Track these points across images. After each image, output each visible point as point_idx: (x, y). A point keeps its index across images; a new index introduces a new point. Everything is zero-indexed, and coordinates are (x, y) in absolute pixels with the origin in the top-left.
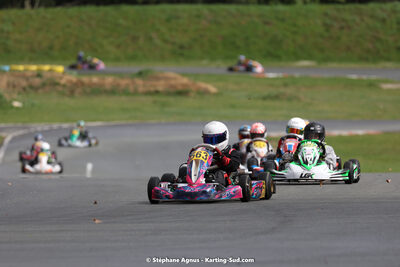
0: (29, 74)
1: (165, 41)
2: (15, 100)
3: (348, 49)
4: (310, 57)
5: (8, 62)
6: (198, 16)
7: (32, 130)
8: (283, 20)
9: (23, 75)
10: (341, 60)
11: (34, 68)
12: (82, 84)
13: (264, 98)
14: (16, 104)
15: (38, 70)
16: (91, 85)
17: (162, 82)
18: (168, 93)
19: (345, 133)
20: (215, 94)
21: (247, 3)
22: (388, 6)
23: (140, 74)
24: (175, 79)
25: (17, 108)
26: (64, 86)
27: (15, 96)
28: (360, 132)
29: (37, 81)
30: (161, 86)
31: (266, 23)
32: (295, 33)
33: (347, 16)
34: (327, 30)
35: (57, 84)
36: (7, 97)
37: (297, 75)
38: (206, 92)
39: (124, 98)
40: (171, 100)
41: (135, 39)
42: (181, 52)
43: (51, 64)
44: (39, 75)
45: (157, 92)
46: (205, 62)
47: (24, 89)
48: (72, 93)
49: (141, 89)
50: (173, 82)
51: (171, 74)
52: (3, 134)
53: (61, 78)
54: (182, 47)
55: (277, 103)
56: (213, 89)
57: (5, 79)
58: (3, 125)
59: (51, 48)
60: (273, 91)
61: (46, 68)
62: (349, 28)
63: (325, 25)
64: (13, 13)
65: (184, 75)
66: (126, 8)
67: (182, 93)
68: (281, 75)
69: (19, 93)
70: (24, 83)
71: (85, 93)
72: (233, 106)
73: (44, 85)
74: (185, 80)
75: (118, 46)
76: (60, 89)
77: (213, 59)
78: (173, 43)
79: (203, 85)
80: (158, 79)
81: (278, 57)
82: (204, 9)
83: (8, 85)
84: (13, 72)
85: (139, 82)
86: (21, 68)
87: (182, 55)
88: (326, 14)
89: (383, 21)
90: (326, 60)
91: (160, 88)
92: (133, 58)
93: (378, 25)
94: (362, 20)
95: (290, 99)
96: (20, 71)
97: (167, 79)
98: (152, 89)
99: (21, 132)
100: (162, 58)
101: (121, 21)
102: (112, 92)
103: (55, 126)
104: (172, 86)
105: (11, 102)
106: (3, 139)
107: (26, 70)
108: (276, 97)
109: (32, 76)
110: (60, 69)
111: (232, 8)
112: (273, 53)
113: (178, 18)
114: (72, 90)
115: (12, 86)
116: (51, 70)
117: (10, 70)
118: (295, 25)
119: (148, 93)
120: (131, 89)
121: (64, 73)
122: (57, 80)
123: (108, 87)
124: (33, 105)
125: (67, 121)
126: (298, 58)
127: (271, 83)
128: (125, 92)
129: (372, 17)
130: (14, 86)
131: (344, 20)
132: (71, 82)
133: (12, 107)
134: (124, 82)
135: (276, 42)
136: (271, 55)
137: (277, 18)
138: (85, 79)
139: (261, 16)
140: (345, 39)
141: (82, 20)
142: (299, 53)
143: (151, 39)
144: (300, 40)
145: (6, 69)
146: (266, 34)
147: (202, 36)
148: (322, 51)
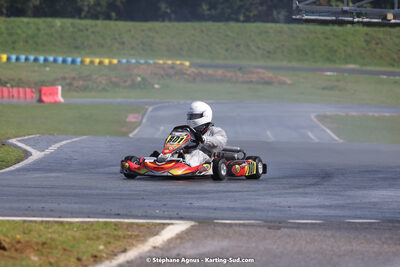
0: (166, 66)
1: (258, 48)
2: (158, 84)
3: (381, 57)
4: (355, 63)
5: (153, 58)
6: (280, 32)
8: (337, 37)
9: (162, 67)
10: (376, 65)
11: (170, 62)
12: (200, 74)
13: (324, 89)
14: (156, 86)
15: (173, 64)
16: (207, 75)
18: (258, 83)
19: (376, 115)
20: (290, 85)
23: (240, 69)
25: (157, 89)
26: (189, 75)
27: (156, 81)
28: (387, 114)
29: (172, 71)
30: (254, 77)
31: (327, 38)
33: (381, 36)
34: (367, 45)
35: (185, 74)
36: (150, 81)
37: (346, 75)
38: (284, 83)
39: (229, 85)
41: (238, 45)
42: (269, 54)
43: (181, 60)
44: (172, 67)
45: (251, 82)
47: (162, 76)
48: (194, 80)
50: (262, 76)
52: (147, 107)
53: (187, 70)
54: (269, 52)
55: (332, 93)
56: (289, 82)
57: (150, 69)
59: (181, 49)
60: (330, 84)
61: (178, 62)
62: (382, 44)
63: (366, 41)
64: (157, 25)
66: (232, 24)
67: (269, 83)
68: (336, 73)
69: (159, 79)
70: (162, 72)
71: (203, 81)
72: (302, 93)
73: (175, 74)
74: (270, 75)
75: (227, 50)
76: (186, 76)
78: (264, 49)
79: (283, 78)
80: (253, 73)
81: (334, 62)
82: (285, 27)
83: (152, 73)
85: (239, 74)
86: (161, 62)
87: (269, 57)
88: (367, 34)
90: (366, 64)
91: (254, 80)
94: (391, 38)
95: (341, 90)
96: (160, 64)
97: (258, 73)
98: (248, 80)
101: (229, 33)
102: (222, 80)
103: (182, 102)
104: (262, 78)
105: (153, 85)
106: (147, 109)
107: (164, 64)
108: (332, 88)
109: (168, 68)
110: (187, 64)
111: (304, 27)
112: (331, 56)
113: (267, 32)
114: (194, 78)
115: (154, 74)
116: (181, 64)
117: (155, 63)
118: (345, 40)
119: (245, 82)
120: (234, 79)
121: (190, 67)
122: (185, 71)
123: (218, 77)
124: (168, 86)
126: (347, 63)
127: (329, 78)
128: (230, 81)
130: (156, 74)
131: (379, 39)
132: (194, 72)
133: (153, 88)
135: (332, 51)
136: (329, 60)
137: (334, 35)
138: (203, 71)
139: (323, 33)
140: (379, 51)
141: (202, 31)
142: (348, 59)
143: (248, 46)
144: (349, 50)
145: (151, 62)
146: (326, 45)
147: (283, 45)
148: (364, 58)
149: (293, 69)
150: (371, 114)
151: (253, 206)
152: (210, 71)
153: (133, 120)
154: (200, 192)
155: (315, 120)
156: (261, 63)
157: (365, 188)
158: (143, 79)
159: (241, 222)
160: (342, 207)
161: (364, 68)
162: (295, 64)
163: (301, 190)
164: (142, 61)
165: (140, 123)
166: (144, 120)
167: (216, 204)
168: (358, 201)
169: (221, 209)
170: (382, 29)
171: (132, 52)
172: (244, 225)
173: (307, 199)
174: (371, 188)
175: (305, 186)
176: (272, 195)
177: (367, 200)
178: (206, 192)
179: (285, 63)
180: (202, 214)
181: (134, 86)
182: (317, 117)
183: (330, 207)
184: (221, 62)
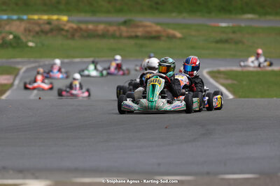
0: (41, 22)
2: (30, 41)
4: (253, 11)
5: (26, 13)
7: (42, 64)
9: (36, 23)
11: (45, 17)
12: (81, 29)
13: (217, 42)
14: (31, 44)
15: (48, 19)
16: (87, 30)
17: (141, 29)
18: (144, 38)
20: (180, 39)
23: (125, 22)
24: (150, 26)
25: (31, 47)
26: (67, 31)
27: (30, 38)
29: (47, 27)
30: (140, 32)
35: (62, 30)
36: (24, 39)
37: (243, 25)
38: (171, 37)
39: (112, 41)
40: (147, 42)
42: (157, 6)
43: (58, 14)
44: (49, 23)
45: (137, 37)
46: (174, 14)
47: (37, 33)
48: (73, 36)
49: (125, 34)
50: (149, 29)
51: (148, 23)
52: (19, 66)
53: (65, 25)
54: (157, 3)
55: (227, 46)
56: (178, 35)
57: (23, 25)
58: (19, 60)
59: (59, 3)
60: (224, 36)
61: (55, 17)
65: (158, 24)
67: (157, 37)
68: (231, 25)
69: (33, 37)
70: (37, 29)
71: (82, 37)
72: (193, 48)
73: (51, 30)
74: (158, 28)
75: (109, 2)
76: (64, 33)
77: (180, 12)
79: (171, 31)
80: (137, 26)
81: (230, 12)
83: (25, 30)
84: (29, 21)
85: (123, 28)
86: (36, 17)
87: (157, 9)
90: (266, 14)
91: (139, 34)
92: (120, 11)
95: (237, 43)
96: (34, 19)
97: (145, 26)
98: (133, 34)
99: (33, 65)
100: (142, 11)
102: (103, 36)
104: (148, 32)
105: (26, 43)
106: (19, 70)
107: (39, 19)
108: (226, 41)
109: (44, 24)
110: (65, 18)
112: (226, 8)
114: (73, 34)
115: (28, 31)
116: (58, 20)
117: (29, 19)
119: (130, 37)
120: (117, 33)
121: (68, 21)
122: (62, 27)
123: (100, 33)
124: (43, 45)
125: (68, 57)
126: (244, 12)
127: (223, 30)
128: (113, 36)
130: (30, 31)
132: (72, 28)
133: (28, 46)
134: (112, 29)
138: (83, 26)
145: (25, 17)
148: (263, 7)
152: (90, 26)
153: (5, 82)
155: (207, 76)
158: (15, 37)
164: (15, 17)
165: (12, 85)
166: (17, 82)
171: (4, 7)
181: (5, 45)
182: (210, 73)
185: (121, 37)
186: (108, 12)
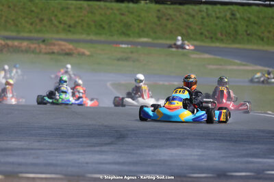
1: (60, 22)
3: (171, 32)
4: (148, 36)
6: (81, 8)
8: (132, 13)
10: (166, 39)
12: (8, 46)
13: (119, 60)
16: (12, 47)
17: (57, 47)
18: (59, 54)
19: (166, 83)
20: (88, 56)
21: (111, 2)
22: (197, 8)
23: (44, 41)
24: (65, 45)
30: (56, 49)
31: (122, 14)
32: (139, 21)
33: (171, 12)
34: (159, 20)
37: (139, 47)
38: (83, 54)
39: (33, 56)
40: (61, 57)
41: (42, 20)
42: (69, 28)
45: (53, 53)
48: (1, 51)
49: (43, 51)
50: (63, 47)
54: (70, 26)
55: (126, 63)
56: (87, 53)
60: (124, 56)
62: (172, 19)
63: (159, 18)
67: (69, 54)
68: (129, 46)
71: (9, 51)
72: (99, 63)
74: (70, 47)
75: (31, 24)
77: (89, 34)
78: (65, 24)
79: (82, 50)
80: (54, 45)
81: (128, 35)
82: (85, 4)
85: (43, 46)
87: (69, 31)
88: (159, 11)
89: (193, 16)
90: (156, 38)
91: (56, 51)
92: (39, 31)
93: (190, 18)
94: (181, 15)
95: (134, 61)
97: (59, 45)
98: (50, 51)
100: (58, 32)
101: (33, 9)
102: (27, 51)
104: (62, 50)
108: (126, 59)
111: (102, 4)
112: (126, 30)
113: (67, 8)
118: (139, 16)
119: (46, 53)
120: (38, 50)
123: (24, 48)
126: (140, 36)
128: (33, 52)
129: (186, 14)
131: (169, 15)
132: (1, 44)
134: (33, 46)
135: (127, 26)
136: (124, 34)
137: (129, 12)
138: (10, 42)
139: (119, 9)
140: (169, 26)
141: (9, 7)
142: (142, 33)
143: (51, 20)
144: (142, 25)
146: (121, 21)
147: (82, 20)
148: (155, 32)
149: (91, 42)
150: (161, 83)
151: (54, 162)
152: (16, 43)
154: (6, 149)
155: (111, 88)
156: (63, 36)
157: (156, 147)
159: (43, 176)
160: (135, 164)
161: (156, 41)
162: (93, 37)
163: (97, 149)
167: (21, 160)
168: (149, 159)
169: (25, 165)
170: (172, 6)
172: (46, 178)
173: (104, 157)
174: (162, 147)
175: (102, 145)
176: (72, 153)
177: (158, 158)
178: (12, 150)
179: (84, 37)
180: (9, 169)
182: (113, 85)
183: (123, 164)
184: (26, 35)
185: (40, 52)
186: (30, 32)
